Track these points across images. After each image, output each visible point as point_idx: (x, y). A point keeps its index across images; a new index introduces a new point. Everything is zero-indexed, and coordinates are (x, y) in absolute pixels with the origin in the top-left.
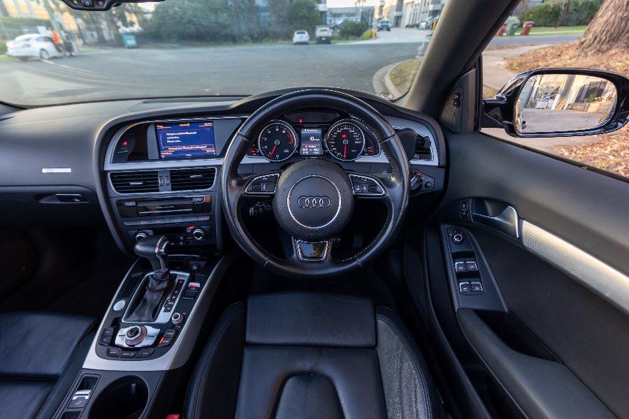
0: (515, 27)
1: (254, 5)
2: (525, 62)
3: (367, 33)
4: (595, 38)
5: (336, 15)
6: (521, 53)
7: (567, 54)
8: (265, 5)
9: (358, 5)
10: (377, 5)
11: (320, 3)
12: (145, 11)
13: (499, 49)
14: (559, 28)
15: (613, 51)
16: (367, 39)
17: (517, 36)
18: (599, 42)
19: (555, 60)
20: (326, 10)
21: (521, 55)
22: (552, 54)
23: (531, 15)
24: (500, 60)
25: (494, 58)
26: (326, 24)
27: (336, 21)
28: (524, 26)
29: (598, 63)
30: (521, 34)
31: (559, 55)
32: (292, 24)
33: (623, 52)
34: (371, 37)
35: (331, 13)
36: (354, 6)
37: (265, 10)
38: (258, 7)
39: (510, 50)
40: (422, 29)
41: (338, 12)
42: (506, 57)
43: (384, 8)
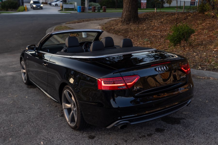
0: (99, 8)
2: (107, 27)
3: (21, 8)
4: (125, 20)
6: (105, 22)
7: (119, 24)
13: (96, 20)
14: (117, 9)
15: (131, 24)
16: (22, 11)
17: (101, 12)
18: (126, 21)
19: (116, 26)
21: (105, 24)
22: (115, 24)
23: (104, 3)
24: (98, 26)
25: (96, 25)
28: (103, 8)
29: (128, 28)
30: (103, 12)
31: (117, 25)
33: (133, 24)
34: (24, 10)
39: (101, 21)
40: (53, 6)
42: (100, 24)
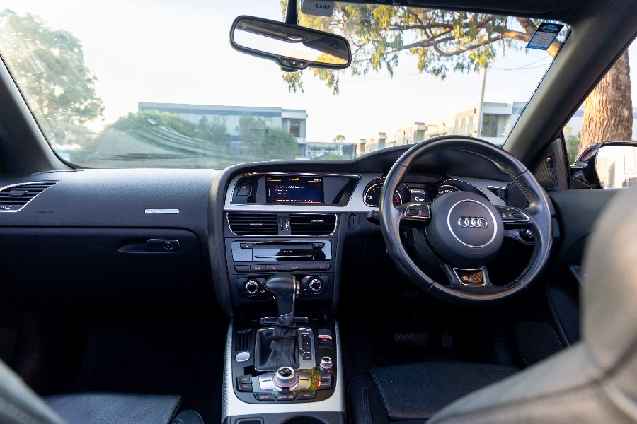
1: (225, 134)
5: (315, 149)
8: (237, 134)
9: (337, 141)
10: (358, 142)
11: (298, 136)
12: (91, 131)
20: (305, 143)
26: (305, 155)
27: (316, 154)
32: (266, 153)
35: (309, 146)
36: (333, 142)
37: (236, 138)
38: (229, 136)
41: (318, 146)
43: (365, 146)
